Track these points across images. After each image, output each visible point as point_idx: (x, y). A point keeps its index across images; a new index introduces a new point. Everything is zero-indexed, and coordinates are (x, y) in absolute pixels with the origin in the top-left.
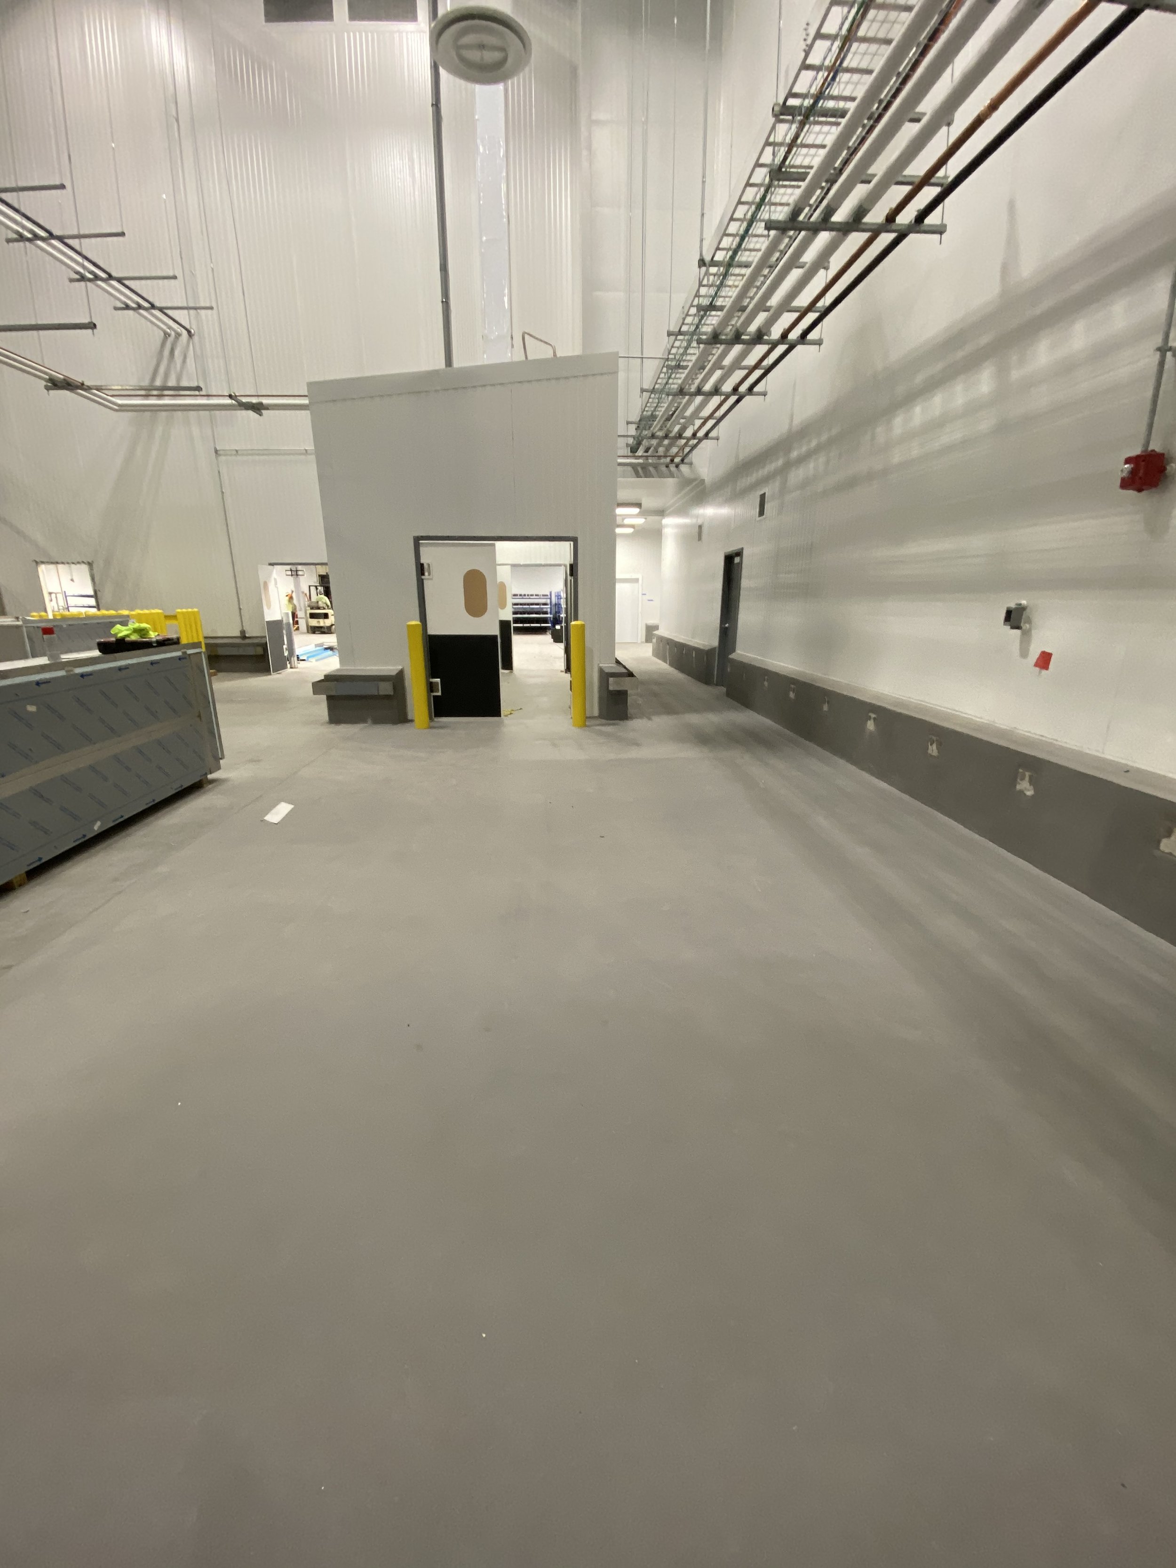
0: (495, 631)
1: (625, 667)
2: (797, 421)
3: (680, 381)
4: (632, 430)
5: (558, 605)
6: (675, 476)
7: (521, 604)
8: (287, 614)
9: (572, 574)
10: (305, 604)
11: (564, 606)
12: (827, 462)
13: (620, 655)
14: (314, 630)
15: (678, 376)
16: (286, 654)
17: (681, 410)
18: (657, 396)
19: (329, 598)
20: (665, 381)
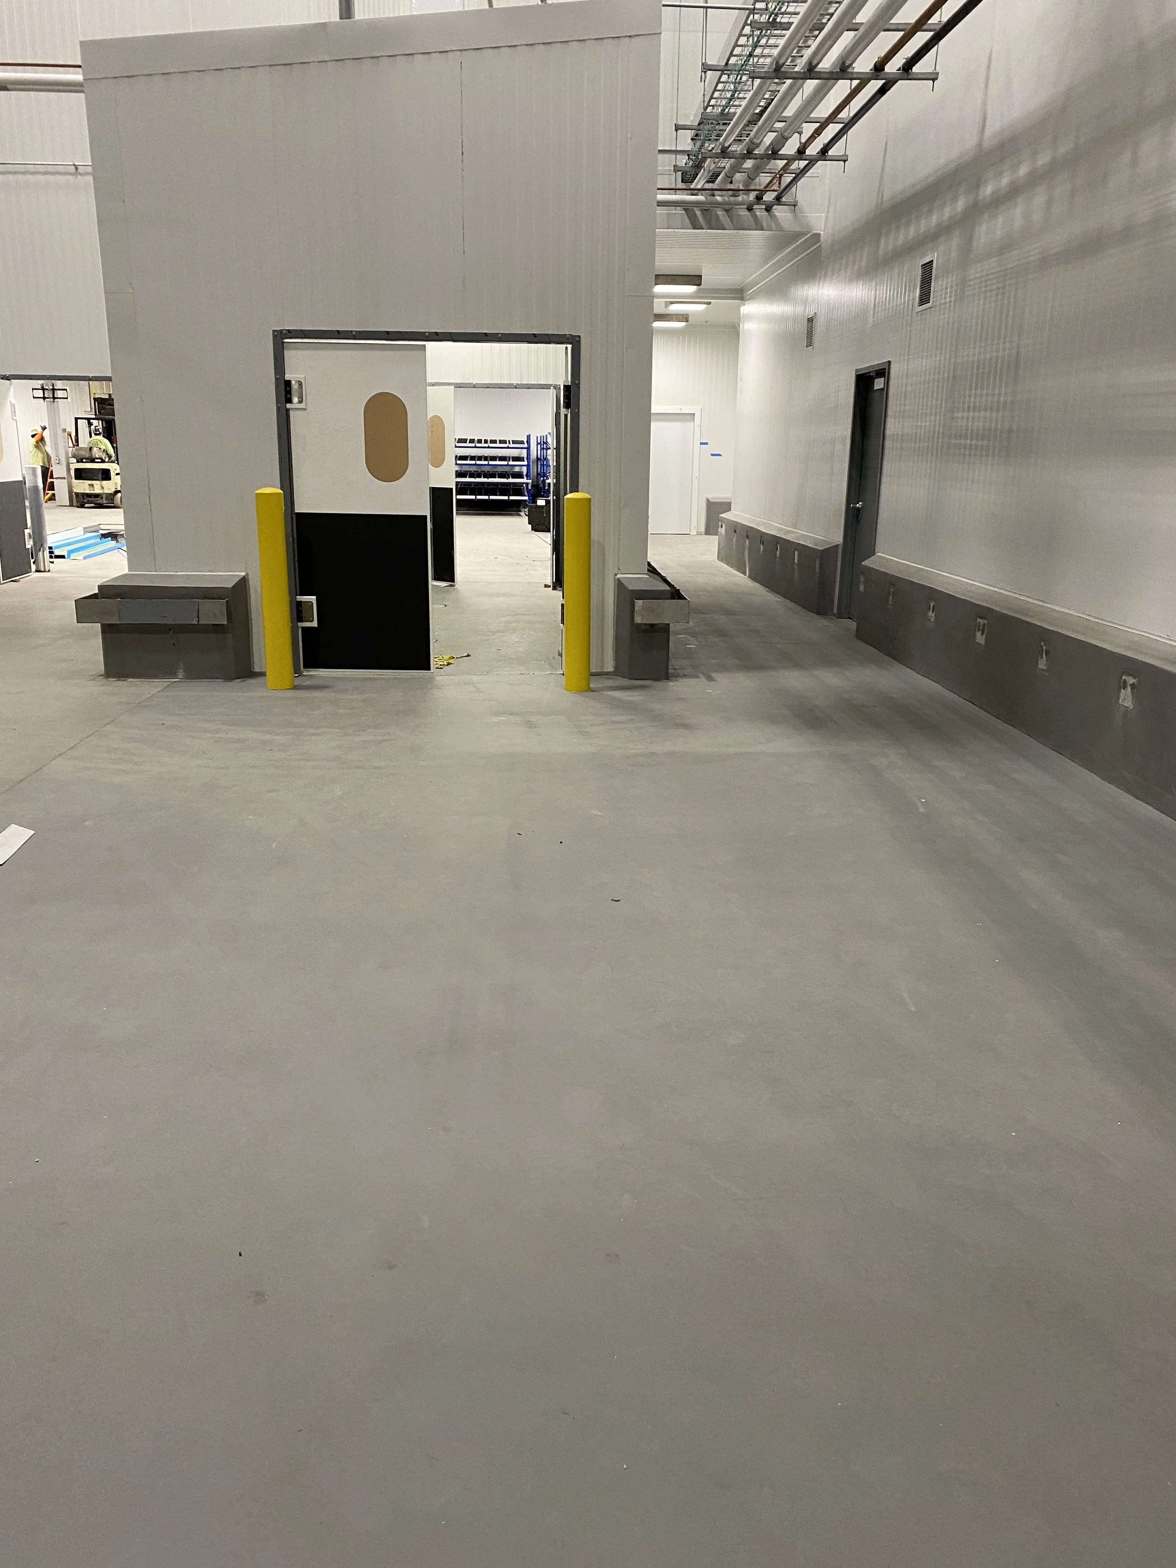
0: (423, 508)
1: (665, 580)
2: (993, 127)
3: (775, 52)
4: (685, 141)
5: (542, 460)
6: (765, 226)
7: (473, 458)
8: (34, 470)
9: (567, 406)
10: (67, 453)
11: (552, 463)
12: (1049, 204)
13: (657, 556)
14: (82, 501)
15: (772, 41)
16: (29, 544)
17: (776, 107)
18: (732, 78)
19: (112, 443)
20: (747, 51)
